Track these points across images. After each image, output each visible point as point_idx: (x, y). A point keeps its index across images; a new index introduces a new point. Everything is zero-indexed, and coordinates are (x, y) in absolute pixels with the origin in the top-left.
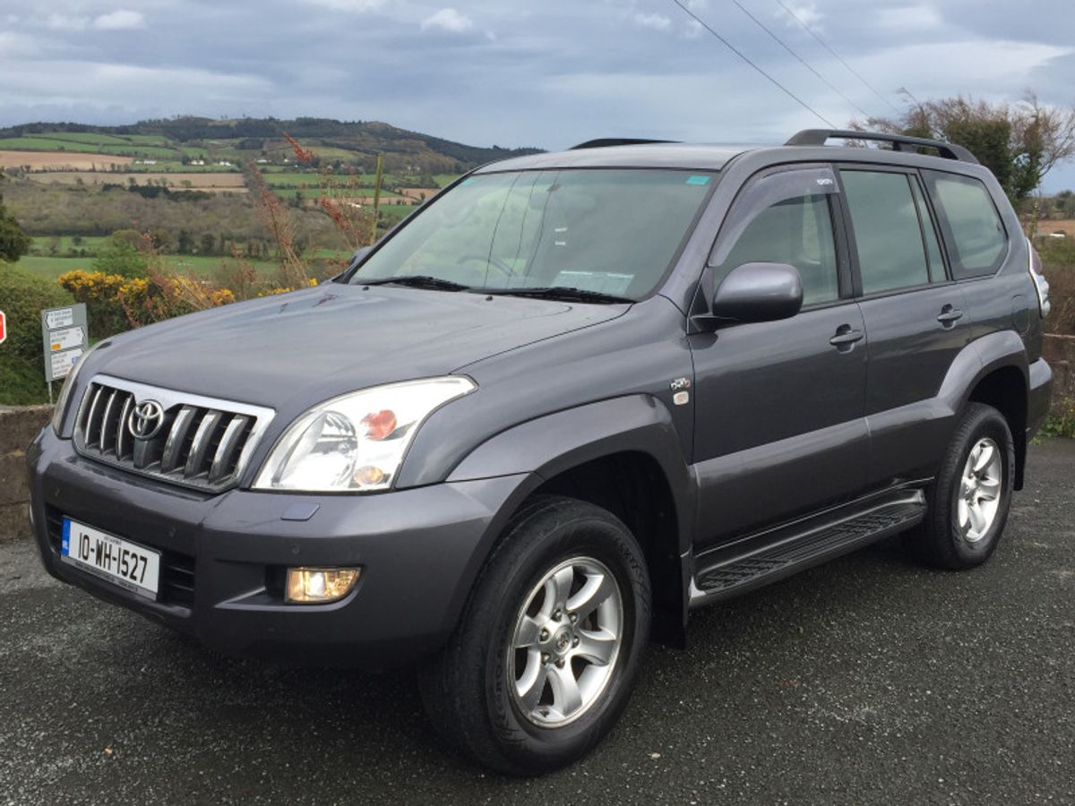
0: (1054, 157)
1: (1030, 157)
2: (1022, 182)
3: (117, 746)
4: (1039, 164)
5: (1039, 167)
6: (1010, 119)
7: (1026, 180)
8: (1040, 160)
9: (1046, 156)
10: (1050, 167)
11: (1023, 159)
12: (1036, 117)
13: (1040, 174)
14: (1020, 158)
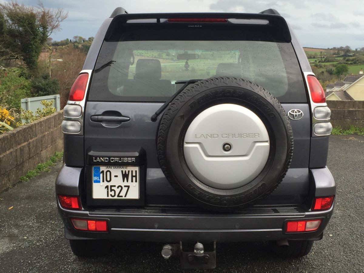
0: (52, 29)
1: (43, 28)
2: (42, 39)
5: (47, 33)
8: (47, 30)
9: (50, 28)
10: (51, 32)
12: (44, 12)
13: (48, 35)
14: (40, 28)
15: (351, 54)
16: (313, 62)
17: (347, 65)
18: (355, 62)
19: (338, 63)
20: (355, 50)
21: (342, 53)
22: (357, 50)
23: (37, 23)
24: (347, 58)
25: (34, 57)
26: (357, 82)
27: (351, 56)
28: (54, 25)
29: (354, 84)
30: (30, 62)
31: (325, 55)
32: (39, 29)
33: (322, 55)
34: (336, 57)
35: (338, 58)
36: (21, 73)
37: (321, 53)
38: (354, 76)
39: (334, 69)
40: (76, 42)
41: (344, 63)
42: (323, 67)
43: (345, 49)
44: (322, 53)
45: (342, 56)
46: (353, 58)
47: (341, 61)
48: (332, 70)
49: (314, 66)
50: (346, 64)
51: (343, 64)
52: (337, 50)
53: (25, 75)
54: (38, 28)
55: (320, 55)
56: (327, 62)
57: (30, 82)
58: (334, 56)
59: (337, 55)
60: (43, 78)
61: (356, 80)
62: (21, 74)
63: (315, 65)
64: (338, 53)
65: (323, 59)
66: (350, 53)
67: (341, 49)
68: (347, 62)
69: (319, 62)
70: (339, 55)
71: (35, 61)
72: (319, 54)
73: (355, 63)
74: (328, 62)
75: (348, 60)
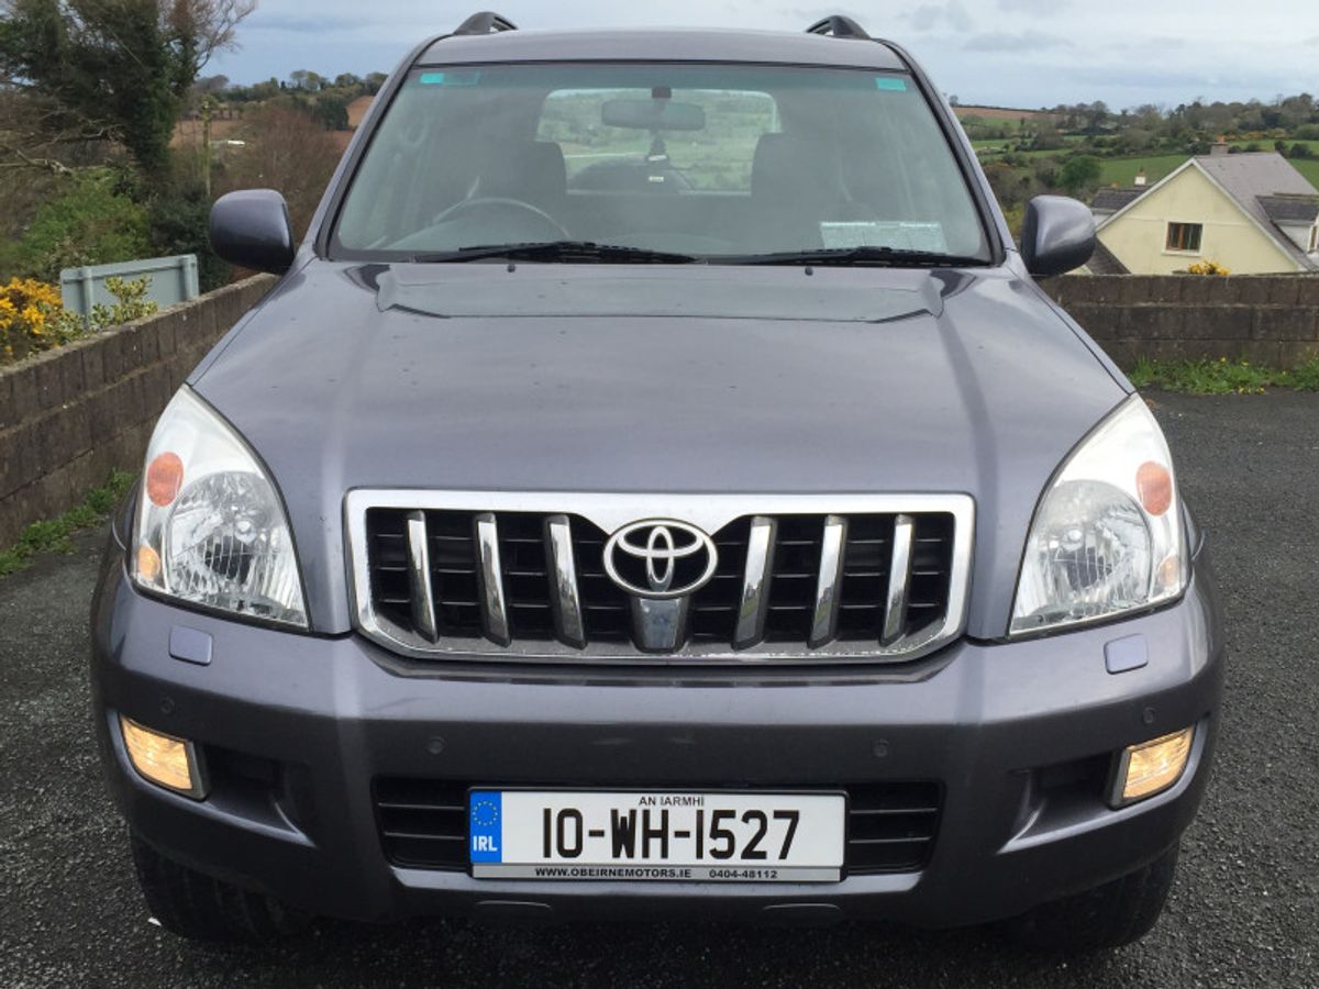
0: (210, 47)
1: (183, 43)
2: (179, 75)
4: (195, 53)
5: (195, 57)
7: (182, 72)
8: (195, 48)
9: (203, 42)
10: (208, 56)
11: (175, 46)
13: (199, 65)
14: (172, 43)
15: (1109, 126)
16: (998, 149)
17: (1096, 158)
18: (1121, 150)
19: (1071, 154)
20: (1119, 113)
21: (1084, 123)
22: (1127, 114)
23: (163, 26)
24: (1098, 137)
25: (156, 132)
26: (1130, 209)
27: (1108, 132)
28: (216, 33)
29: (1122, 215)
30: (148, 150)
31: (1034, 130)
32: (168, 45)
33: (1024, 130)
34: (1068, 134)
35: (1072, 138)
36: (118, 182)
37: (1023, 121)
38: (1120, 191)
39: (1059, 169)
40: (299, 88)
41: (1090, 153)
42: (1027, 163)
43: (1091, 111)
44: (1026, 124)
45: (1085, 131)
46: (1113, 137)
47: (1081, 146)
48: (1052, 173)
49: (1002, 161)
50: (1095, 154)
51: (1086, 156)
52: (1068, 114)
53: (132, 191)
54: (165, 44)
55: (1020, 130)
56: (1039, 149)
57: (148, 210)
58: (1061, 131)
59: (1067, 127)
60: (187, 197)
61: (1126, 204)
62: (119, 185)
63: (1004, 158)
64: (1072, 123)
65: (1029, 141)
66: (1105, 123)
67: (1080, 110)
68: (1097, 150)
69: (1017, 149)
70: (1073, 130)
71: (159, 144)
72: (1016, 126)
73: (1120, 152)
74: (1042, 148)
75: (1099, 144)
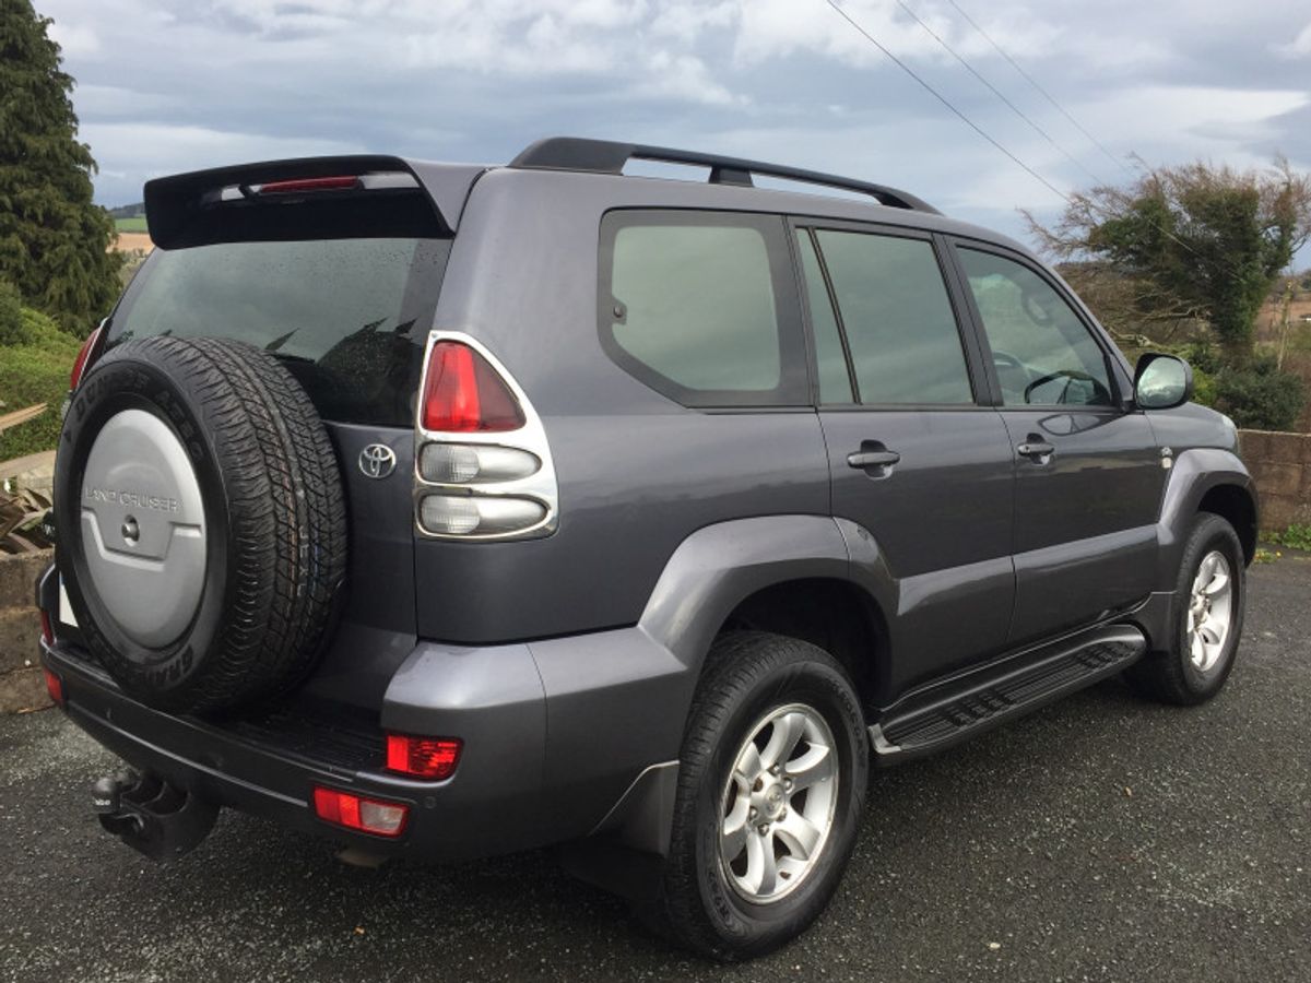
1: (1281, 231)
2: (1272, 259)
3: (368, 925)
4: (1292, 238)
5: (1292, 242)
6: (1257, 187)
7: (1277, 257)
8: (1293, 233)
9: (1299, 228)
10: (1305, 240)
11: (1273, 233)
12: (1288, 184)
14: (1269, 230)
23: (1262, 215)
25: (1242, 310)
32: (1265, 232)
36: (1194, 356)
54: (1262, 231)
57: (1217, 380)
60: (1256, 371)
71: (1243, 322)
